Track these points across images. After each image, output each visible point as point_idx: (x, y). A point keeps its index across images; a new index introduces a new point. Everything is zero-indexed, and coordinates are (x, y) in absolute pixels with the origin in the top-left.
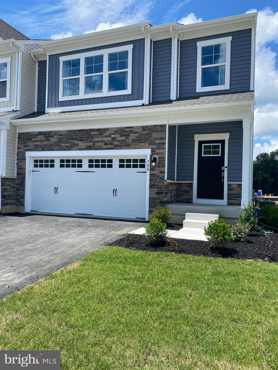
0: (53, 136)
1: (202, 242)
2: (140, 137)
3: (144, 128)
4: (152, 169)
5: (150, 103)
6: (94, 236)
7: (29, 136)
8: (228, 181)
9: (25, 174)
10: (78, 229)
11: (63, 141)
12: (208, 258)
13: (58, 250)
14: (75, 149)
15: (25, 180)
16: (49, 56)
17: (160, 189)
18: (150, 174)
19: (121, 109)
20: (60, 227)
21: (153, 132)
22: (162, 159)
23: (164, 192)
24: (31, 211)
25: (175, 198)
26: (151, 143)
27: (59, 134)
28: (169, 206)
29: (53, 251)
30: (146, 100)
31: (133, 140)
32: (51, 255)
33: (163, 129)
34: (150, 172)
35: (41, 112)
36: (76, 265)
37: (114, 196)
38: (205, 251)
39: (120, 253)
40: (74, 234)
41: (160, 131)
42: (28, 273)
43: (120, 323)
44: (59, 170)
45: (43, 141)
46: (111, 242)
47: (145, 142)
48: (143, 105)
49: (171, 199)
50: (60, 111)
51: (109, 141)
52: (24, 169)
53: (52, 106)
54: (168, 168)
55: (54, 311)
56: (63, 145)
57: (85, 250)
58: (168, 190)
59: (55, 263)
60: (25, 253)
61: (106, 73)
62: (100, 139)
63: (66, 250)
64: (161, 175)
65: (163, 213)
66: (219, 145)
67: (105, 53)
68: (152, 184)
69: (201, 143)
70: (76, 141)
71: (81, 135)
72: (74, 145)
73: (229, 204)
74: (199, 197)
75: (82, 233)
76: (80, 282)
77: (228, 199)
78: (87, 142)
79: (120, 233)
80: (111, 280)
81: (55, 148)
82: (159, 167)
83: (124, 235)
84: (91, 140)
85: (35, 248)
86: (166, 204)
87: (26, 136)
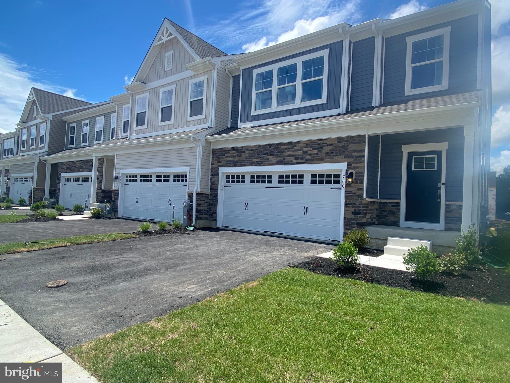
0: (244, 152)
1: (402, 272)
2: (334, 150)
3: (339, 140)
4: (348, 185)
5: (348, 111)
6: (279, 256)
7: (222, 152)
8: (446, 200)
9: (217, 189)
10: (264, 247)
11: (254, 157)
12: (404, 291)
13: (242, 267)
14: (265, 164)
15: (217, 195)
16: (243, 70)
17: (357, 209)
18: (346, 191)
19: (314, 120)
20: (247, 244)
21: (350, 143)
22: (360, 174)
23: (362, 212)
24: (223, 226)
25: (378, 219)
26: (347, 156)
27: (250, 149)
28: (368, 228)
29: (237, 267)
30: (343, 108)
31: (326, 153)
32: (234, 272)
33: (362, 140)
34: (345, 189)
35: (234, 127)
36: (255, 283)
37: (304, 214)
38: (404, 283)
39: (303, 275)
40: (260, 252)
41: (358, 143)
42: (210, 287)
43: (287, 345)
44: (250, 185)
45: (235, 156)
46: (296, 264)
47: (340, 155)
48: (340, 114)
49: (372, 220)
50: (252, 125)
51: (300, 155)
52: (216, 185)
53: (244, 122)
54: (367, 184)
55: (227, 325)
56: (253, 160)
57: (267, 269)
58: (367, 210)
59: (237, 279)
60: (210, 268)
61: (299, 82)
62: (291, 153)
63: (249, 268)
64: (359, 192)
65: (359, 235)
66: (435, 157)
67: (299, 61)
68: (347, 202)
69: (410, 155)
70: (267, 155)
71: (272, 150)
72: (264, 160)
73: (446, 229)
74: (408, 218)
75: (268, 252)
76: (256, 300)
77: (446, 223)
78: (278, 157)
79: (307, 255)
80: (287, 302)
81: (246, 164)
82: (357, 183)
83: (312, 257)
84: (281, 154)
85: (220, 263)
86: (364, 226)
87: (220, 152)
